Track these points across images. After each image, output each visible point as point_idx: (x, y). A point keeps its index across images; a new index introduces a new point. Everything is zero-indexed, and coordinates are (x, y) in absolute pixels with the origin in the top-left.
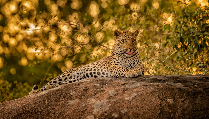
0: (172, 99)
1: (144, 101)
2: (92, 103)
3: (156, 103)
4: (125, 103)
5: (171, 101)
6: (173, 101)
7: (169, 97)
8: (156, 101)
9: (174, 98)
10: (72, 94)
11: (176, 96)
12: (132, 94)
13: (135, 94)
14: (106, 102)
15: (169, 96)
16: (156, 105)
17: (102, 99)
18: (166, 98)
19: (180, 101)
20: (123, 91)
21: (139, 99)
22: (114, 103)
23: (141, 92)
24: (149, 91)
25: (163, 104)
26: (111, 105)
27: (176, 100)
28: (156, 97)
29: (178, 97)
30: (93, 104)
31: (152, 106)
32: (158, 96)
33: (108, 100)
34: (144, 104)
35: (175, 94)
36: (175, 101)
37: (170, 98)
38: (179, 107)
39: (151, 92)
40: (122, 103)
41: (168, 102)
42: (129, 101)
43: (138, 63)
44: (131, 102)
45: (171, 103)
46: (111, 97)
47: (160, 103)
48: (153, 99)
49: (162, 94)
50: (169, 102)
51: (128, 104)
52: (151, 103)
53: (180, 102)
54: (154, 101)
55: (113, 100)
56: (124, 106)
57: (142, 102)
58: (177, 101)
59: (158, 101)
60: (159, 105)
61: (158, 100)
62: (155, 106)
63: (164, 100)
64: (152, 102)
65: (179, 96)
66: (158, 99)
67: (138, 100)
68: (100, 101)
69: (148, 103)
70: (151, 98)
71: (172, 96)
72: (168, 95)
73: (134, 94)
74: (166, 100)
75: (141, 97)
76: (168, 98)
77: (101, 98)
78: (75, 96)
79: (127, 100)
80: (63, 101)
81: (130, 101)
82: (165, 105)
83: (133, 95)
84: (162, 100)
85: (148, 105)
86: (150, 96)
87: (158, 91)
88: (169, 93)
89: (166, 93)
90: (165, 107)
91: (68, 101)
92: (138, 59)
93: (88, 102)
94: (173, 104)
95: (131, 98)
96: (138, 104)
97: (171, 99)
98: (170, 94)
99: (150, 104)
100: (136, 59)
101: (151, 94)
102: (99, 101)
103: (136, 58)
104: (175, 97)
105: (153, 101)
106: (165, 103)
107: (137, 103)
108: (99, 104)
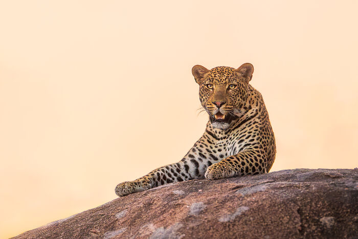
0: (332, 217)
1: (263, 224)
2: (148, 233)
3: (291, 227)
4: (217, 231)
5: (328, 221)
6: (333, 222)
7: (324, 212)
8: (291, 222)
9: (337, 215)
10: (118, 216)
11: (343, 209)
12: (238, 210)
13: (245, 209)
14: (177, 229)
15: (325, 210)
16: (290, 233)
17: (171, 224)
18: (319, 216)
19: (350, 221)
20: (221, 203)
21: (251, 218)
22: (191, 232)
23: (260, 203)
24: (278, 201)
25: (308, 230)
26: (184, 235)
27: (341, 219)
28: (293, 212)
29: (347, 212)
30: (148, 235)
31: (281, 234)
32: (299, 211)
33: (181, 225)
34: (260, 231)
35: (342, 204)
36: (339, 222)
37: (326, 216)
38: (345, 236)
39: (283, 202)
40: (210, 229)
41: (322, 224)
42: (227, 224)
43: (252, 143)
44: (231, 227)
45: (329, 227)
46: (190, 217)
47: (300, 228)
48: (285, 218)
49: (309, 207)
50: (325, 224)
51: (224, 230)
52: (277, 229)
53: (350, 223)
54: (287, 223)
55: (191, 225)
56: (212, 236)
57: (256, 226)
58: (343, 221)
59: (296, 223)
60: (298, 232)
61: (297, 220)
62: (287, 234)
63: (313, 220)
64: (281, 225)
65: (349, 210)
66: (296, 217)
67: (247, 222)
68: (165, 228)
69: (272, 227)
70: (280, 216)
71: (333, 209)
72: (324, 208)
73: (243, 207)
74: (318, 221)
75: (257, 214)
76: (323, 215)
77: (170, 222)
78: (123, 220)
79: (223, 223)
80: (95, 233)
81: (229, 225)
82: (314, 231)
83: (240, 212)
84: (307, 219)
85: (270, 233)
86: (279, 212)
87: (301, 200)
88: (326, 202)
89: (320, 203)
90: (312, 236)
91: (105, 234)
92: (252, 134)
93: (140, 232)
94: (332, 229)
95: (233, 218)
96: (247, 231)
97: (329, 218)
98: (330, 205)
99: (275, 231)
100: (246, 133)
101: (281, 207)
102: (162, 227)
103: (248, 129)
104: (340, 212)
105: (284, 222)
106: (314, 228)
107: (245, 229)
108: (160, 234)
